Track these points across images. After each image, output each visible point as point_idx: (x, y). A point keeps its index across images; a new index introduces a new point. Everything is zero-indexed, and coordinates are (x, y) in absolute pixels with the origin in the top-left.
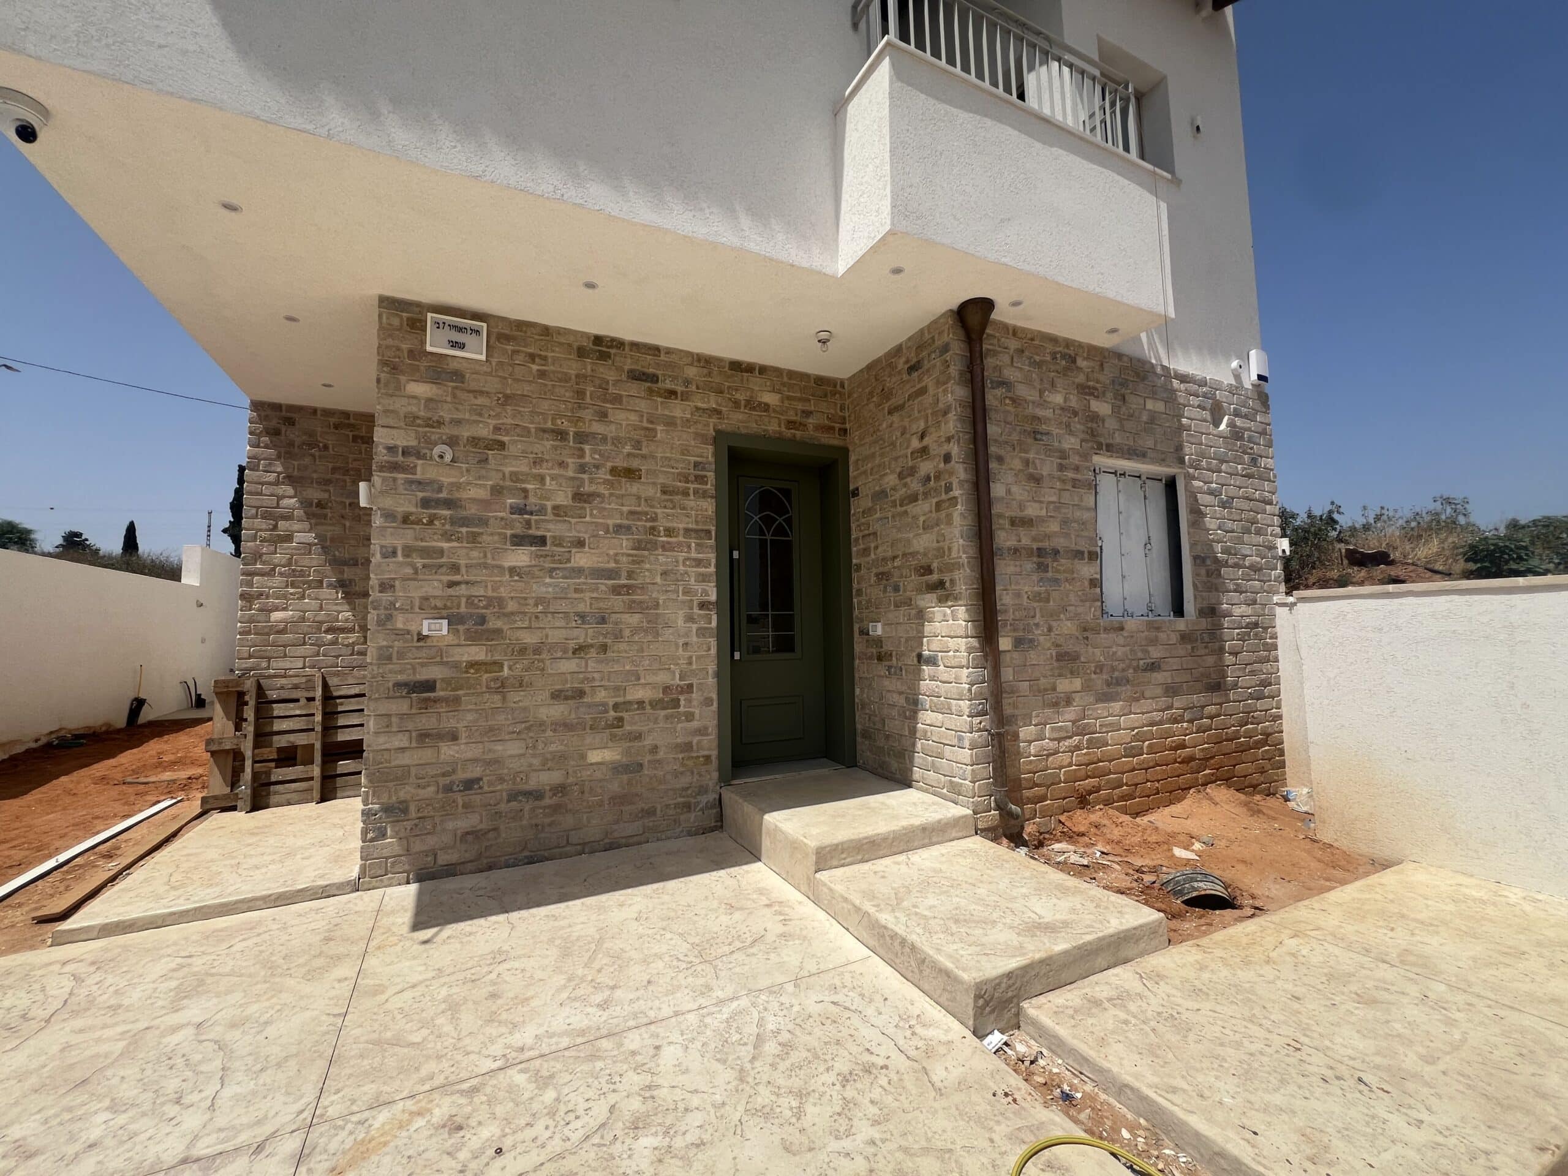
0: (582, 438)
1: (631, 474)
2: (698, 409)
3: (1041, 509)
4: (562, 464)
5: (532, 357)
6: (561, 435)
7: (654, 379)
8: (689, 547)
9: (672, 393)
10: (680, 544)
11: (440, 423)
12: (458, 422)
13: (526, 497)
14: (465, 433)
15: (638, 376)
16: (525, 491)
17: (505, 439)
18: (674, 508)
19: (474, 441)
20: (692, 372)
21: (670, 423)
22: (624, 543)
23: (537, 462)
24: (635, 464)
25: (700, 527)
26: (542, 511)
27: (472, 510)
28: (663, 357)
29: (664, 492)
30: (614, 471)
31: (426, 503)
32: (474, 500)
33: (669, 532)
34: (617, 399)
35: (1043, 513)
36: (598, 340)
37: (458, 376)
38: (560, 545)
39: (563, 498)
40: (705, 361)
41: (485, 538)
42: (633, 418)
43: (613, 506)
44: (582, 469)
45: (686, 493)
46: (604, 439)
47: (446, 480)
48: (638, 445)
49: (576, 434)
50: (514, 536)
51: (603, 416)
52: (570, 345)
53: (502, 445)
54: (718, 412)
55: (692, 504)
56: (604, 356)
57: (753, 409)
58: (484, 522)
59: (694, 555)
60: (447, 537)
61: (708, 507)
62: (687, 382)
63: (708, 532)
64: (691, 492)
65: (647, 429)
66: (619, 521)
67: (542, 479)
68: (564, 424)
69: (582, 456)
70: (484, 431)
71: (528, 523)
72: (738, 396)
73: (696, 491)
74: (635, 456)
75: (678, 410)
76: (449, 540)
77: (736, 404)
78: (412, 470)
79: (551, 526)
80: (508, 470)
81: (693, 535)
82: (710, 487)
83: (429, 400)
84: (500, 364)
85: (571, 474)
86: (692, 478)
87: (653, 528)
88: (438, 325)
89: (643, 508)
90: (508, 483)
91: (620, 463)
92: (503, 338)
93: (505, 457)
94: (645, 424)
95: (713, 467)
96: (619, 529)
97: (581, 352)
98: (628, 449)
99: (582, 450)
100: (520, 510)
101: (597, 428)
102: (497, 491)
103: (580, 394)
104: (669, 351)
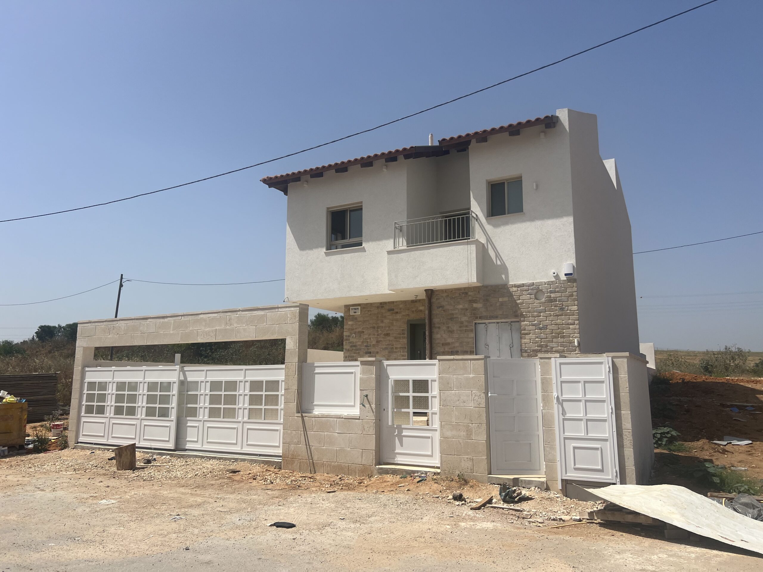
0: (378, 328)
1: (388, 335)
2: (403, 315)
3: (453, 340)
4: (374, 335)
5: (368, 311)
6: (374, 328)
7: (393, 310)
8: (401, 352)
9: (397, 313)
10: (398, 351)
11: (353, 330)
12: (356, 328)
13: (368, 343)
14: (357, 330)
15: (390, 310)
16: (368, 342)
17: (364, 331)
18: (397, 342)
19: (359, 332)
20: (401, 306)
21: (397, 320)
22: (387, 352)
23: (370, 335)
24: (389, 332)
25: (403, 346)
26: (370, 346)
27: (358, 347)
28: (395, 304)
29: (395, 338)
30: (384, 335)
31: (351, 347)
32: (359, 345)
33: (396, 348)
34: (385, 317)
35: (454, 341)
36: (381, 303)
37: (356, 319)
38: (374, 353)
39: (374, 343)
40: (405, 302)
41: (361, 353)
42: (388, 321)
43: (384, 343)
44: (378, 335)
45: (400, 338)
46: (382, 327)
47: (354, 341)
48: (389, 327)
49: (377, 327)
50: (366, 352)
51: (382, 322)
52: (376, 306)
53: (363, 332)
54: (408, 315)
55: (401, 340)
56: (382, 307)
57: (417, 312)
58: (360, 349)
59: (402, 354)
60: (355, 353)
61: (405, 341)
62: (401, 309)
63: (405, 347)
64: (401, 337)
65: (392, 323)
66: (385, 347)
67: (370, 338)
68: (374, 325)
69: (378, 332)
70: (360, 330)
71: (368, 349)
72: (413, 309)
73: (402, 337)
74: (389, 330)
75: (398, 316)
76: (355, 354)
77: (413, 312)
78: (349, 340)
79: (372, 349)
80: (364, 337)
81: (402, 348)
82: (406, 335)
83: (352, 325)
84: (363, 314)
85: (376, 336)
86: (401, 334)
87: (392, 348)
88: (352, 309)
89: (391, 343)
90: (365, 340)
91: (385, 332)
92: (364, 308)
93: (364, 335)
94: (391, 322)
95: (406, 330)
96: (386, 348)
97: (378, 307)
98: (387, 329)
99: (378, 331)
100: (366, 346)
101: (381, 325)
102: (363, 342)
103: (378, 317)
104: (396, 302)
